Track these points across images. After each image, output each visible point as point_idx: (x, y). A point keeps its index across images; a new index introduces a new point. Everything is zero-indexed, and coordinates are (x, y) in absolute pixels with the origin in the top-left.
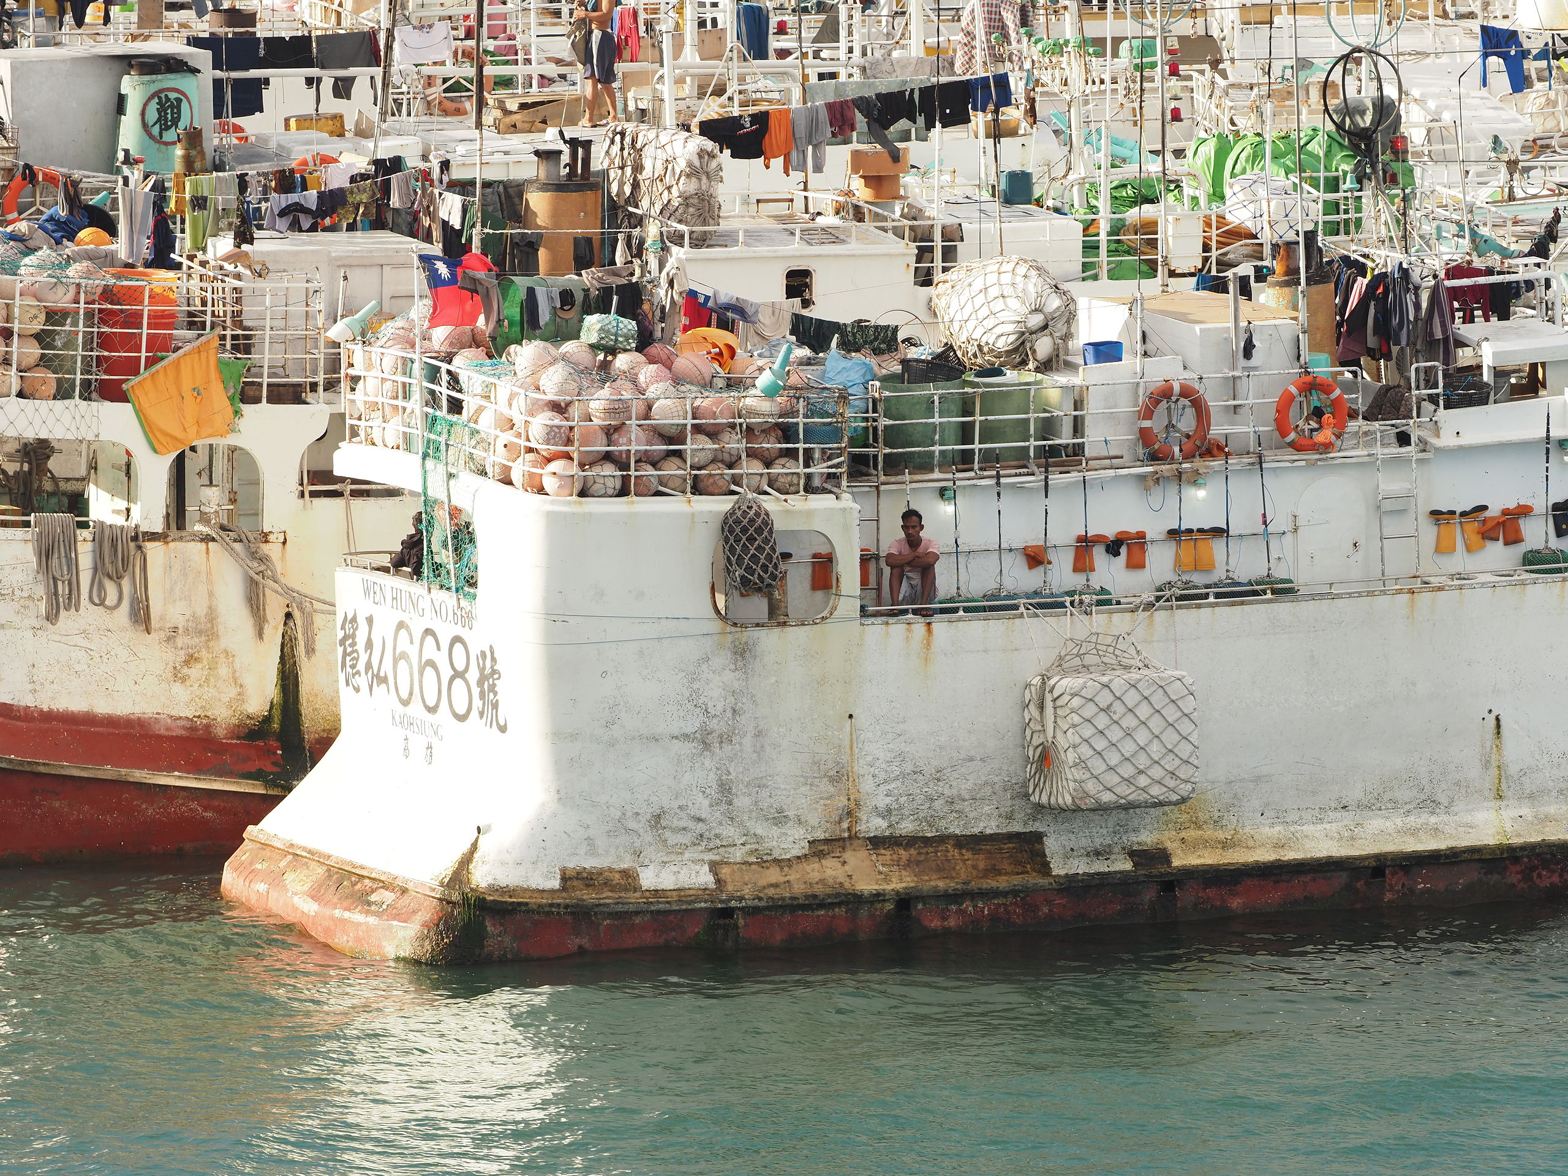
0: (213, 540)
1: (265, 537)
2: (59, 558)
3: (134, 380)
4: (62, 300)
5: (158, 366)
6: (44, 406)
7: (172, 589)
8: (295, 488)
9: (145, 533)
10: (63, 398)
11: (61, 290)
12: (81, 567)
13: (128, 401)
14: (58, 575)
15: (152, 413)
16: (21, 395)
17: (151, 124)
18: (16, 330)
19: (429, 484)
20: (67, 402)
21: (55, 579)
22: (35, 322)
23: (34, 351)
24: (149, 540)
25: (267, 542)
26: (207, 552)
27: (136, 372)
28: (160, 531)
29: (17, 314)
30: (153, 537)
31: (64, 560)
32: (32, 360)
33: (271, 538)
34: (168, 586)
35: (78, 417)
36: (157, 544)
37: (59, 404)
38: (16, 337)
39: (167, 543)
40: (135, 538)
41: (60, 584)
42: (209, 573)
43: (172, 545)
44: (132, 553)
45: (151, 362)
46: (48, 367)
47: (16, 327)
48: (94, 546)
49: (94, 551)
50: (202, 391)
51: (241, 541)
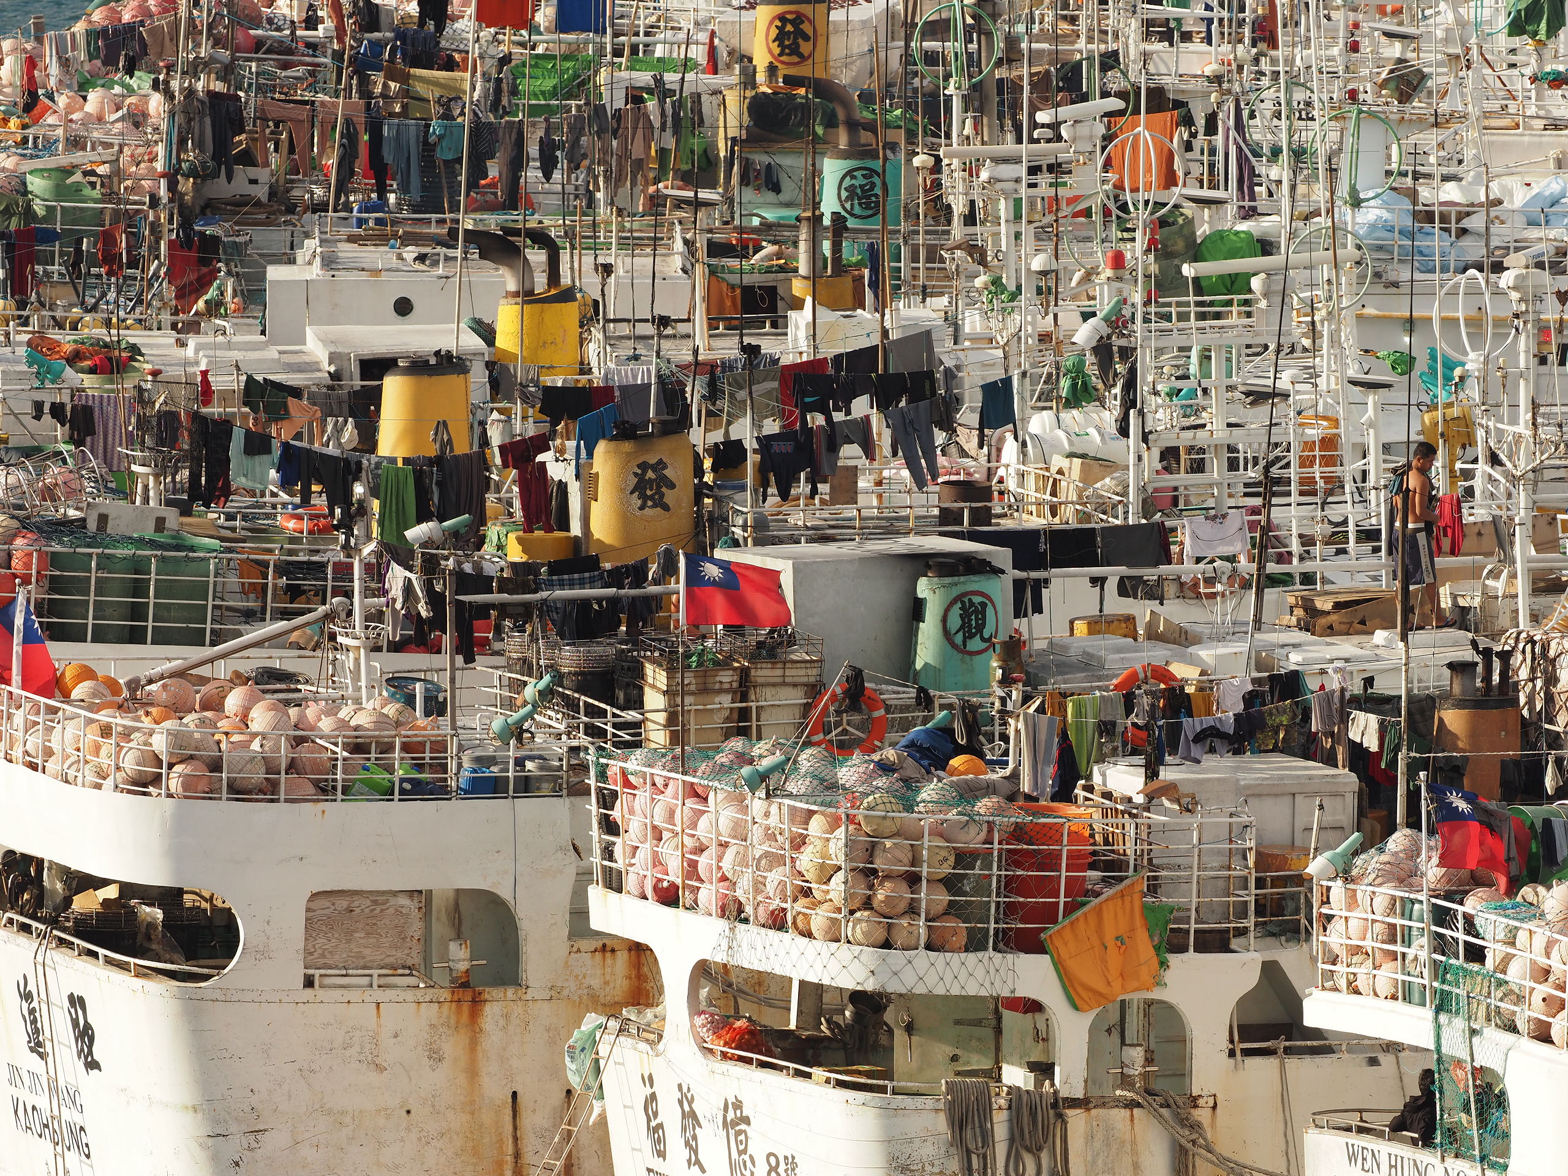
0: (1139, 1105)
1: (1194, 1101)
2: (973, 1128)
3: (1054, 929)
4: (973, 839)
5: (1079, 913)
6: (955, 959)
7: (1094, 1162)
8: (1225, 1045)
9: (1066, 1099)
10: (976, 950)
11: (973, 829)
12: (997, 1139)
13: (1046, 953)
14: (972, 1147)
15: (1072, 965)
16: (929, 947)
17: (953, 631)
18: (924, 874)
19: (1443, 1042)
20: (980, 954)
21: (969, 1152)
22: (945, 865)
23: (943, 897)
24: (1069, 1107)
25: (1196, 1106)
26: (1132, 1120)
27: (1055, 921)
28: (1081, 1096)
29: (925, 858)
30: (1073, 1103)
31: (978, 1130)
32: (940, 909)
33: (1201, 1102)
34: (1089, 1158)
35: (992, 971)
36: (1078, 1111)
37: (972, 958)
38: (924, 883)
39: (1088, 1110)
40: (1055, 1105)
41: (974, 1158)
42: (1134, 1142)
43: (1094, 1112)
44: (1052, 1121)
45: (1070, 909)
46: (958, 916)
47: (925, 870)
48: (1011, 1115)
49: (1010, 1120)
50: (1126, 940)
51: (1168, 1106)
